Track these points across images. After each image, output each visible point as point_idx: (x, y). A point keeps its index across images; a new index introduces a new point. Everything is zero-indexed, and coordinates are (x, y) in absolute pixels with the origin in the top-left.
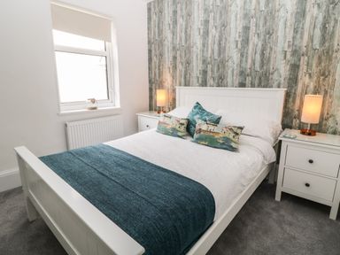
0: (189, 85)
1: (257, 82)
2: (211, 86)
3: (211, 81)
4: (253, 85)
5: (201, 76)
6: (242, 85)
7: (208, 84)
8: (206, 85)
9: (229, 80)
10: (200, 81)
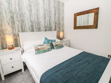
0: (25, 32)
1: (49, 30)
2: (35, 31)
3: (35, 30)
4: (48, 31)
5: (30, 28)
6: (46, 31)
7: (34, 31)
8: (33, 31)
9: (42, 29)
10: (31, 30)
